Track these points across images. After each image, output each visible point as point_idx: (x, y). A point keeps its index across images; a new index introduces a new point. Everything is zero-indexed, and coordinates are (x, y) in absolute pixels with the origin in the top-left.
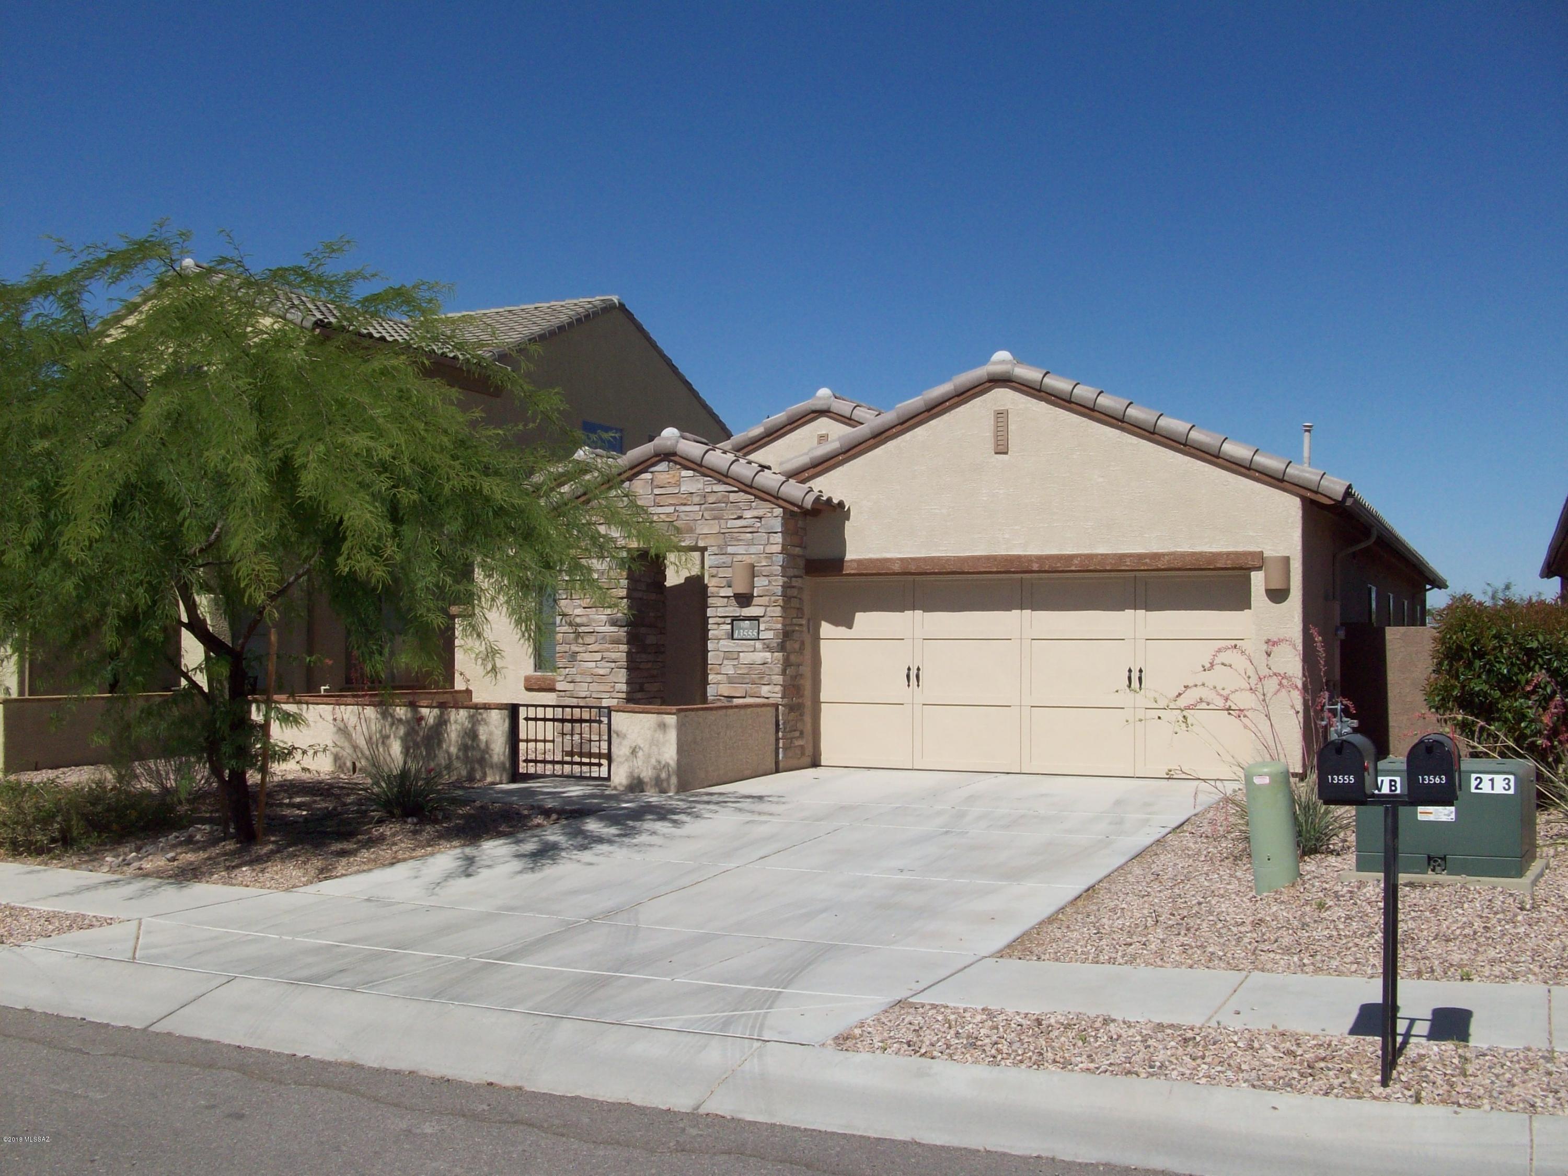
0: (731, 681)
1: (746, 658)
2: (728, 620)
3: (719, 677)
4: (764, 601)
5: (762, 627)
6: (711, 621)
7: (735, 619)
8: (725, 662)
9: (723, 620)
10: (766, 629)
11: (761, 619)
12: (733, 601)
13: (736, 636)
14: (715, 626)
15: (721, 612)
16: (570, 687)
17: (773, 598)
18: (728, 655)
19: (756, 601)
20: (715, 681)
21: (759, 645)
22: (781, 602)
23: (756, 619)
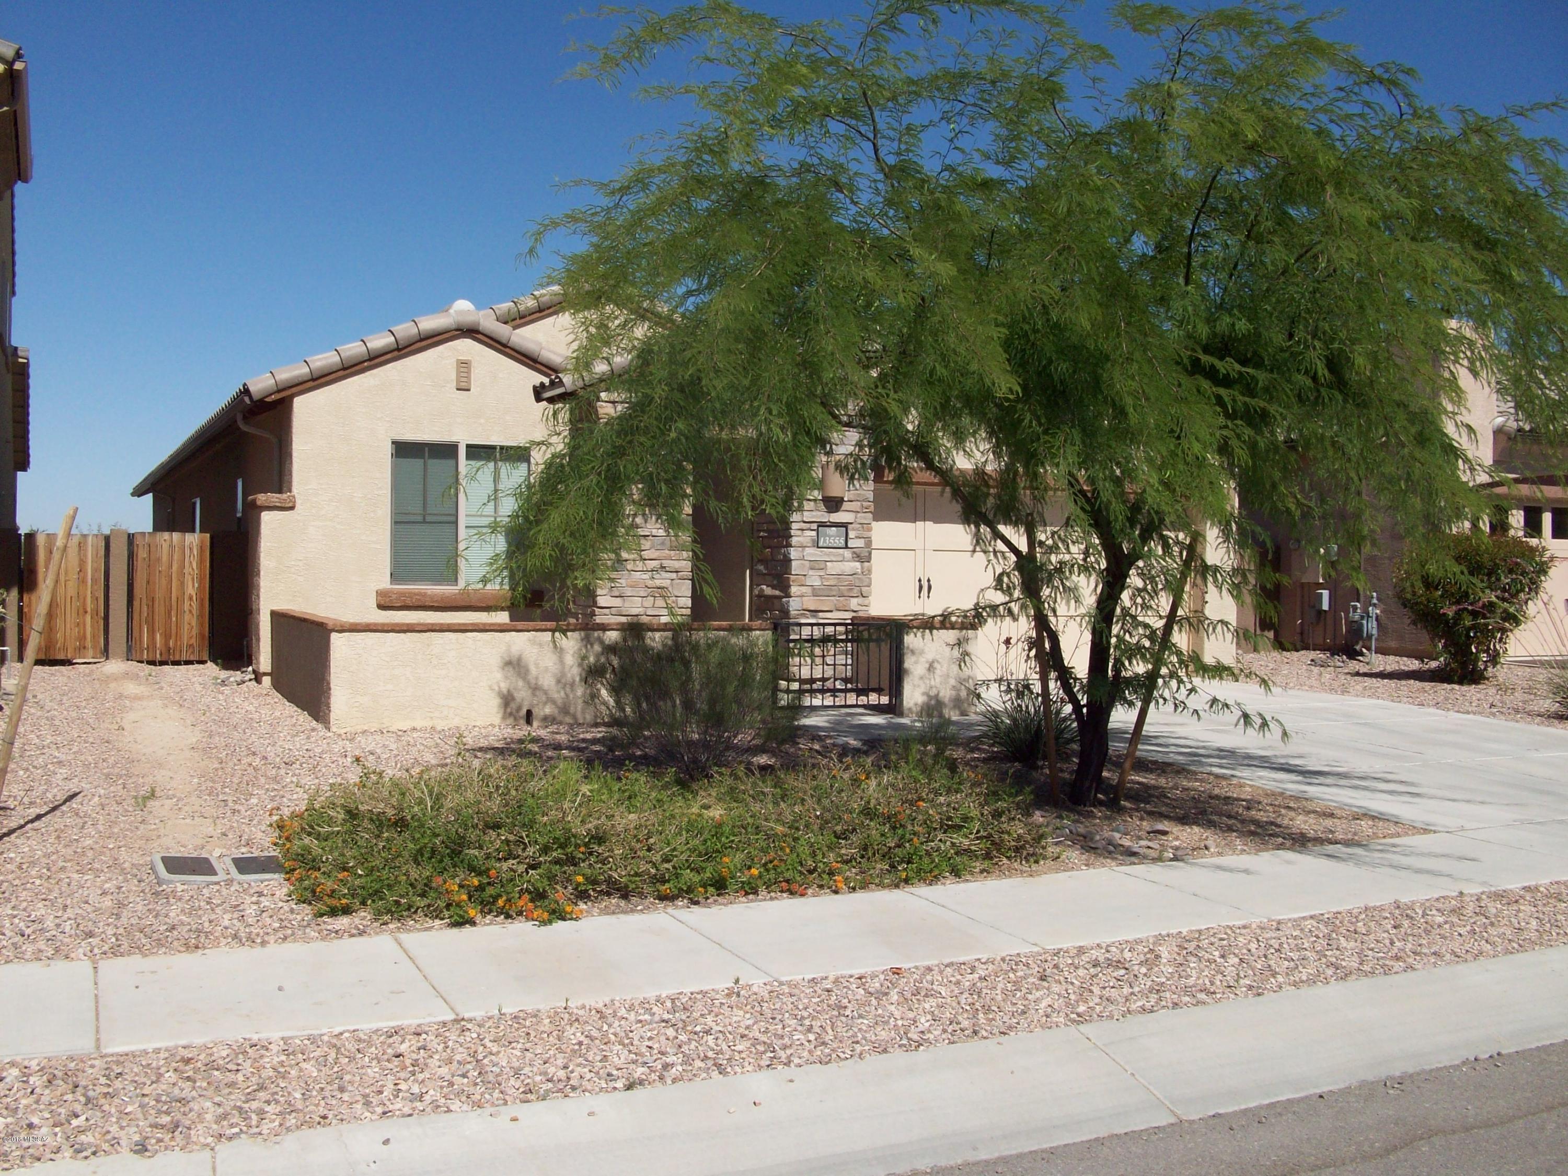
0: (816, 593)
1: (833, 568)
2: (814, 526)
3: (804, 589)
4: (855, 506)
5: (852, 534)
6: (794, 526)
7: (822, 525)
8: (811, 572)
9: (808, 525)
10: (857, 537)
11: (850, 526)
12: (822, 506)
13: (821, 544)
14: (799, 533)
15: (807, 516)
16: (617, 602)
17: (865, 504)
18: (815, 565)
19: (845, 506)
20: (798, 593)
21: (847, 554)
22: (872, 509)
23: (845, 525)
